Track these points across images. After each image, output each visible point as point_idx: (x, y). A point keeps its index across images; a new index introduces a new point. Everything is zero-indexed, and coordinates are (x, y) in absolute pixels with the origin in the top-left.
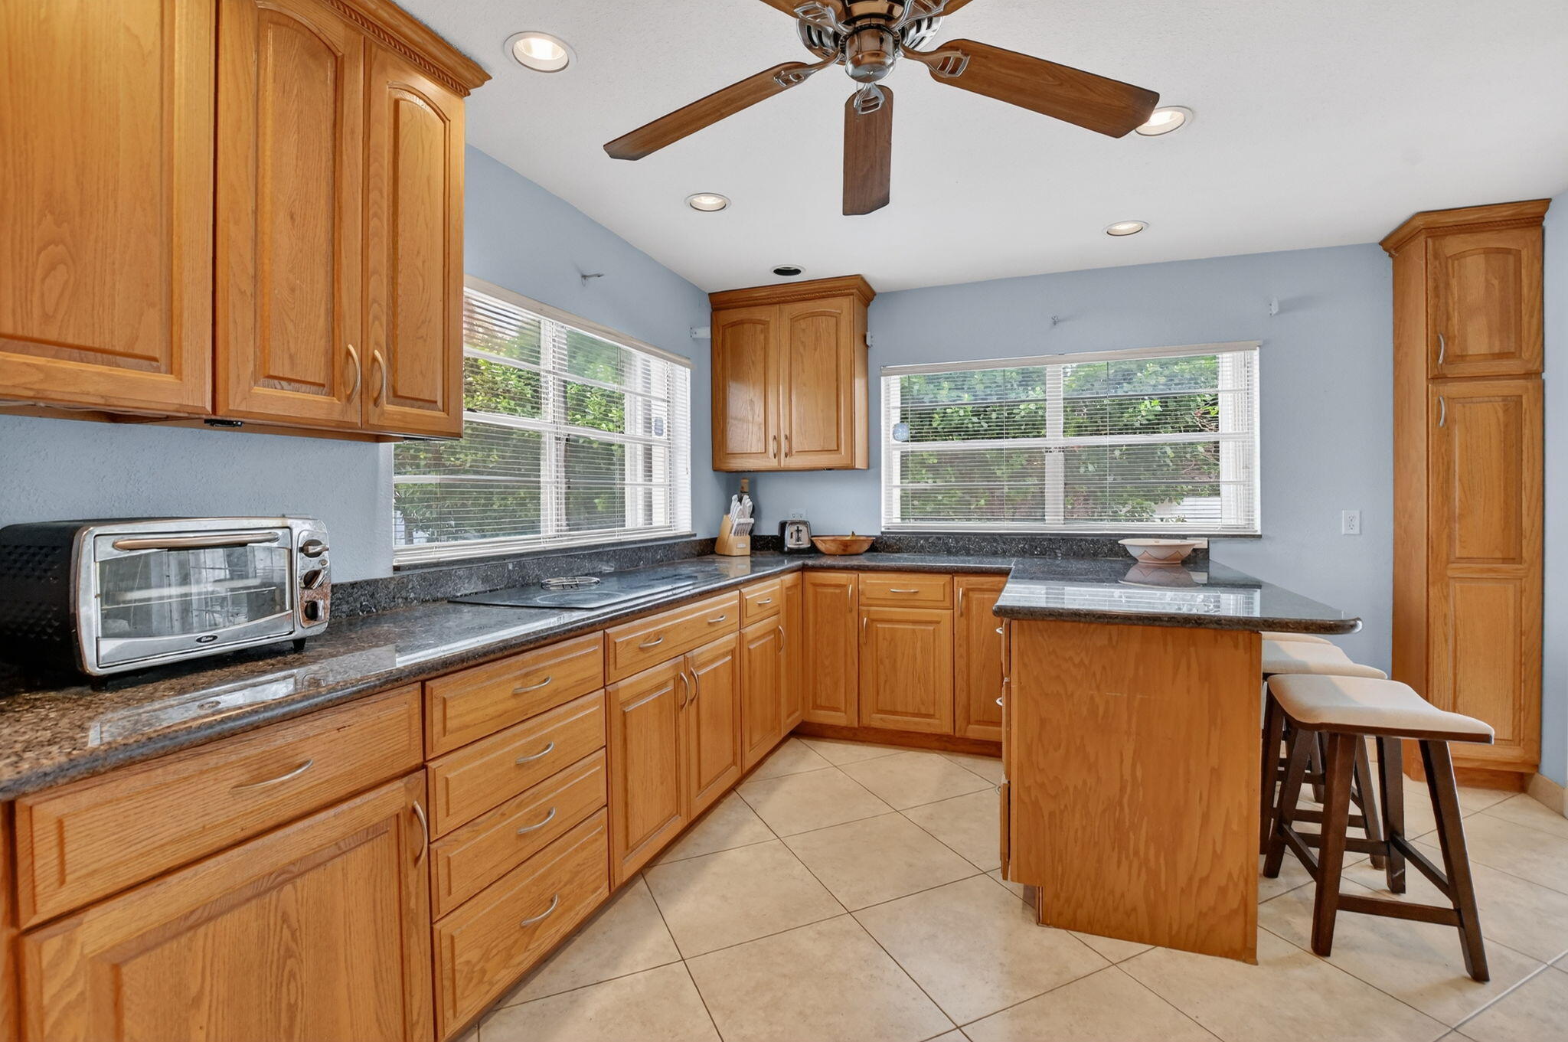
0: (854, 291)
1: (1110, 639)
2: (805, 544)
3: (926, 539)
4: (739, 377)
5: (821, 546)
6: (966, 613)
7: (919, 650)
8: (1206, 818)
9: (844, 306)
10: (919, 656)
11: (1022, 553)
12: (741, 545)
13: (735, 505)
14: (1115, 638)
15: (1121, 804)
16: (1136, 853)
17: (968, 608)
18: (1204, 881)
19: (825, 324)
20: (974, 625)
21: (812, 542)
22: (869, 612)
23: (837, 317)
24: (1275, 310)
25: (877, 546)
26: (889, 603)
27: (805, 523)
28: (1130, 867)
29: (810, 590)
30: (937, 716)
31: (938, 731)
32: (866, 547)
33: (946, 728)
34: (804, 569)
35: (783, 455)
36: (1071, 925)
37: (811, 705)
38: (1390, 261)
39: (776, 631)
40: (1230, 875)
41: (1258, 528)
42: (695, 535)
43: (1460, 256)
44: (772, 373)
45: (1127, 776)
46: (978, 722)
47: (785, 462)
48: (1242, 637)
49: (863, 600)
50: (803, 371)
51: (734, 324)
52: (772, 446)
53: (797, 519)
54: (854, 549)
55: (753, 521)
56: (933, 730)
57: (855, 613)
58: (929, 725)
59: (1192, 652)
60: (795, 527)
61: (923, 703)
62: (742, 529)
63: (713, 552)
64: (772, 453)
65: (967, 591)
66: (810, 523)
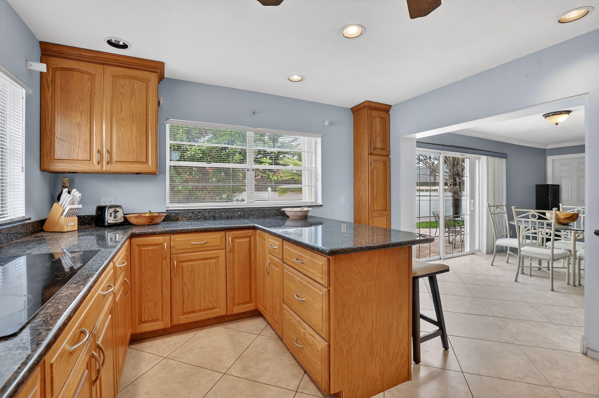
0: (158, 71)
2: (120, 218)
3: (193, 213)
5: (133, 221)
6: (232, 250)
7: (207, 274)
9: (152, 77)
10: (207, 277)
12: (70, 224)
13: (66, 198)
15: (372, 334)
16: (377, 354)
17: (234, 247)
19: (138, 85)
20: (236, 257)
21: (125, 218)
22: (177, 257)
23: (147, 84)
24: (326, 124)
26: (191, 250)
27: (120, 207)
28: (375, 361)
29: (136, 249)
30: (218, 307)
31: (219, 315)
32: (162, 218)
33: (223, 313)
34: (130, 235)
35: (104, 163)
37: (137, 322)
38: (352, 115)
39: (124, 283)
41: (320, 202)
42: (30, 219)
43: (375, 117)
44: (96, 108)
45: (374, 320)
46: (239, 304)
47: (105, 168)
49: (174, 251)
50: (122, 110)
52: (96, 157)
53: (114, 204)
54: (156, 221)
55: (81, 206)
56: (215, 315)
57: (168, 259)
58: (213, 313)
59: (393, 256)
60: (111, 210)
61: (210, 302)
62: (70, 214)
63: (42, 230)
64: (95, 161)
65: (233, 239)
66: (123, 207)
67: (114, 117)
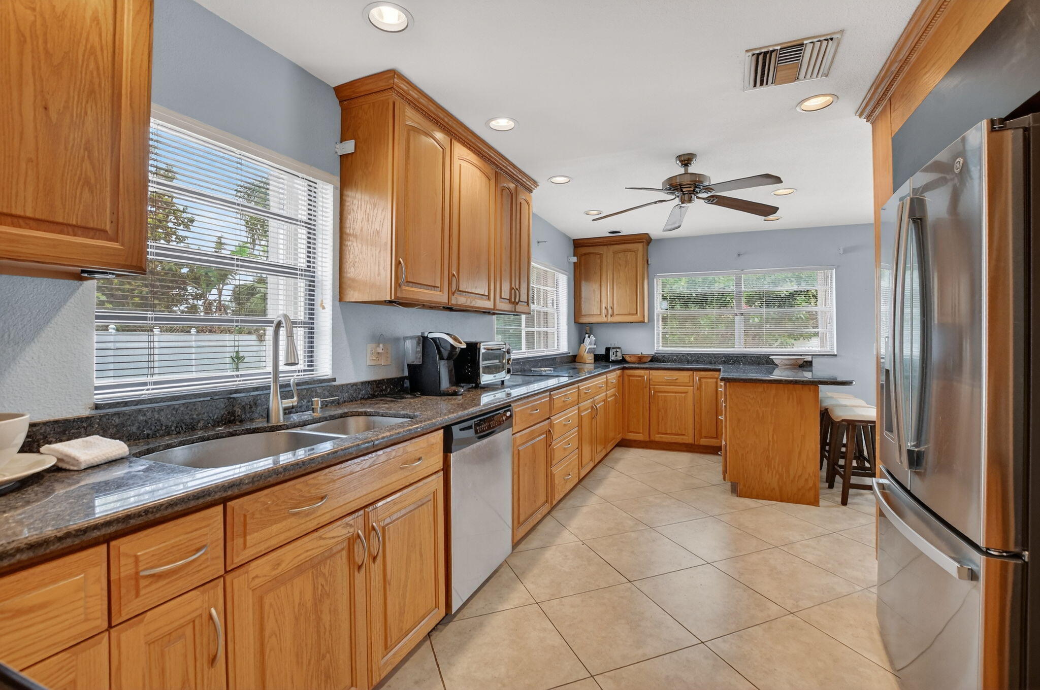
0: (644, 240)
1: (764, 389)
2: (620, 358)
3: (677, 356)
4: (588, 279)
5: (628, 359)
6: (699, 388)
7: (678, 405)
8: (800, 453)
9: (640, 247)
10: (678, 408)
11: (724, 363)
12: (590, 358)
13: (587, 340)
14: (766, 389)
15: (768, 450)
16: (774, 468)
17: (701, 385)
18: (800, 476)
19: (630, 256)
20: (703, 394)
21: (623, 357)
22: (654, 388)
23: (635, 251)
24: (842, 252)
25: (655, 359)
26: (664, 384)
27: (619, 348)
28: (772, 473)
29: (626, 378)
30: (686, 435)
31: (687, 442)
32: (649, 359)
33: (691, 441)
34: (624, 369)
35: (609, 316)
36: (750, 496)
37: (627, 431)
39: (615, 395)
40: (809, 474)
41: (834, 353)
42: (570, 353)
44: (604, 278)
45: (771, 439)
46: (705, 437)
47: (610, 319)
48: (812, 387)
49: (651, 383)
50: (620, 277)
51: (585, 254)
52: (604, 311)
53: (616, 346)
54: (644, 360)
55: (595, 346)
56: (684, 441)
57: (648, 389)
58: (682, 439)
59: (794, 393)
60: (615, 350)
61: (680, 429)
62: (590, 351)
63: (575, 361)
64: (604, 315)
65: (700, 380)
66: (622, 348)
67: (615, 280)
